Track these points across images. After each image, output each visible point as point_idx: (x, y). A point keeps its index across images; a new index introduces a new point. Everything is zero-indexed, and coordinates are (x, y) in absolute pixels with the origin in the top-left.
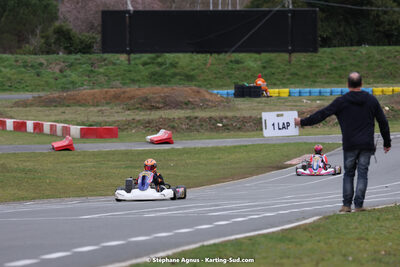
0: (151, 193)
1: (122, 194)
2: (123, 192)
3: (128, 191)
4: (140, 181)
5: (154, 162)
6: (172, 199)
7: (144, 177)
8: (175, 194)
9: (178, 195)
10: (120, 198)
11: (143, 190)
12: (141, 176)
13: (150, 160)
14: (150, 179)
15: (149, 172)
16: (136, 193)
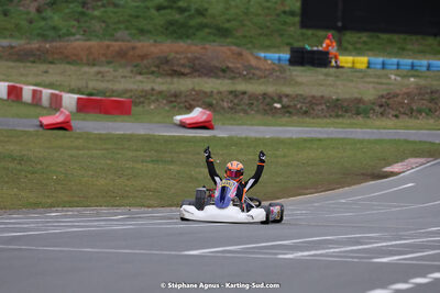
0: (233, 213)
1: (190, 211)
2: (192, 209)
3: (200, 207)
4: (217, 194)
5: (241, 166)
6: (262, 223)
7: (224, 189)
8: (267, 216)
9: (272, 217)
10: (187, 216)
11: (221, 208)
12: (219, 186)
13: (235, 163)
14: (232, 193)
15: (232, 182)
16: (211, 211)
